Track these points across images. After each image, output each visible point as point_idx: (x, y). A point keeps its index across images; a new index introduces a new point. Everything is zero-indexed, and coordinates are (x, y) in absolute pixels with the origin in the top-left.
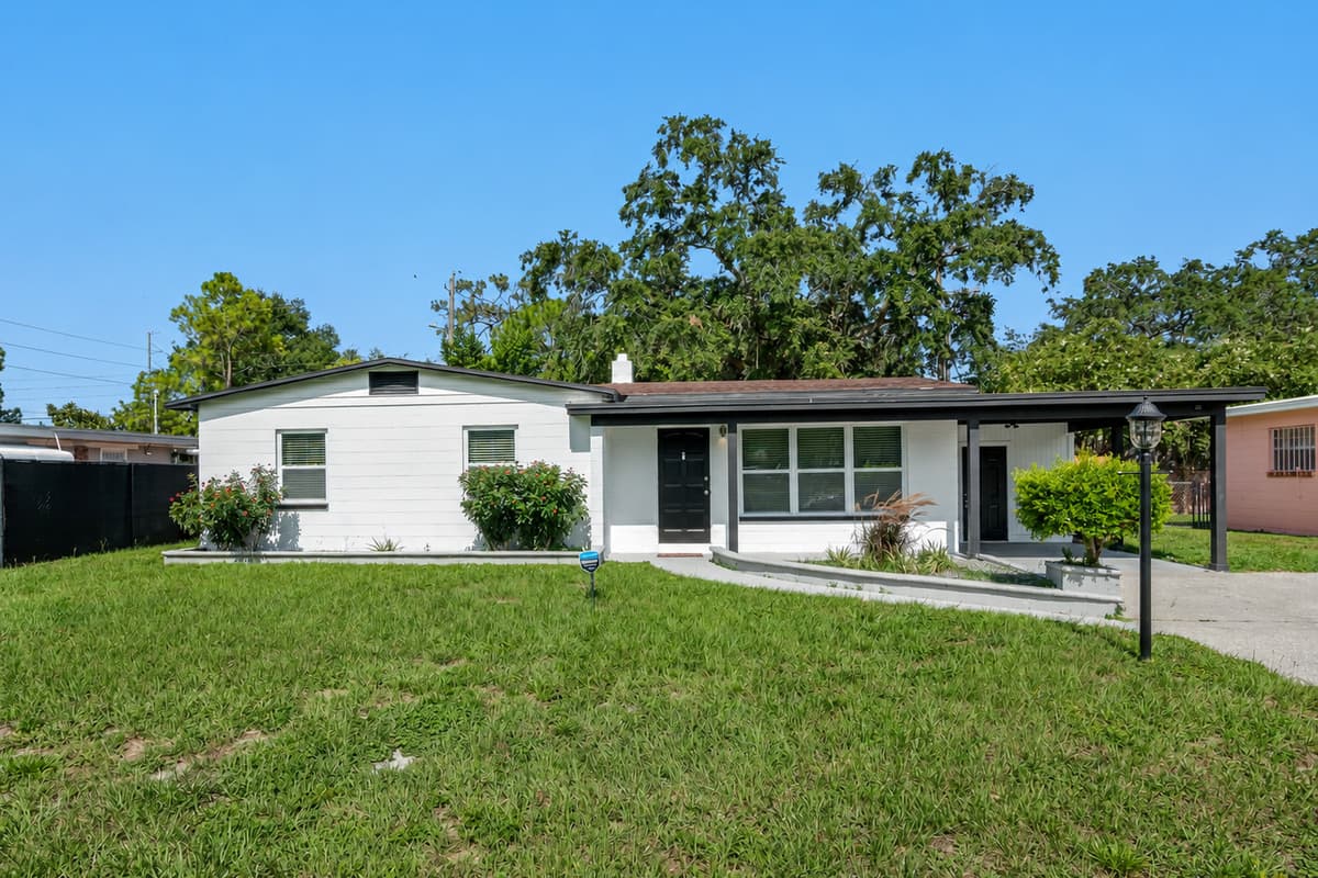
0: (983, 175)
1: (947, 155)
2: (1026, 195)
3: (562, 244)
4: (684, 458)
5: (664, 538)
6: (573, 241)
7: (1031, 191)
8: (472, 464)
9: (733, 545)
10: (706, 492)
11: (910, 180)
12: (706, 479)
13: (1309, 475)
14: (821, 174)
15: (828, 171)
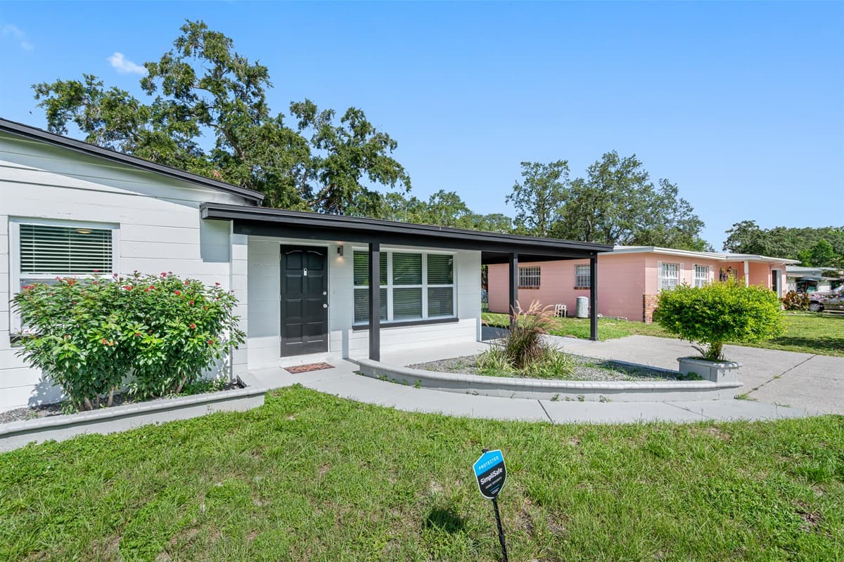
0: (375, 129)
1: (362, 113)
2: (394, 145)
3: (85, 86)
4: (305, 273)
5: (286, 351)
6: (99, 88)
7: (396, 144)
8: (26, 276)
9: (375, 354)
10: (325, 306)
11: (343, 121)
12: (325, 293)
13: (538, 288)
14: (292, 103)
15: (296, 101)
